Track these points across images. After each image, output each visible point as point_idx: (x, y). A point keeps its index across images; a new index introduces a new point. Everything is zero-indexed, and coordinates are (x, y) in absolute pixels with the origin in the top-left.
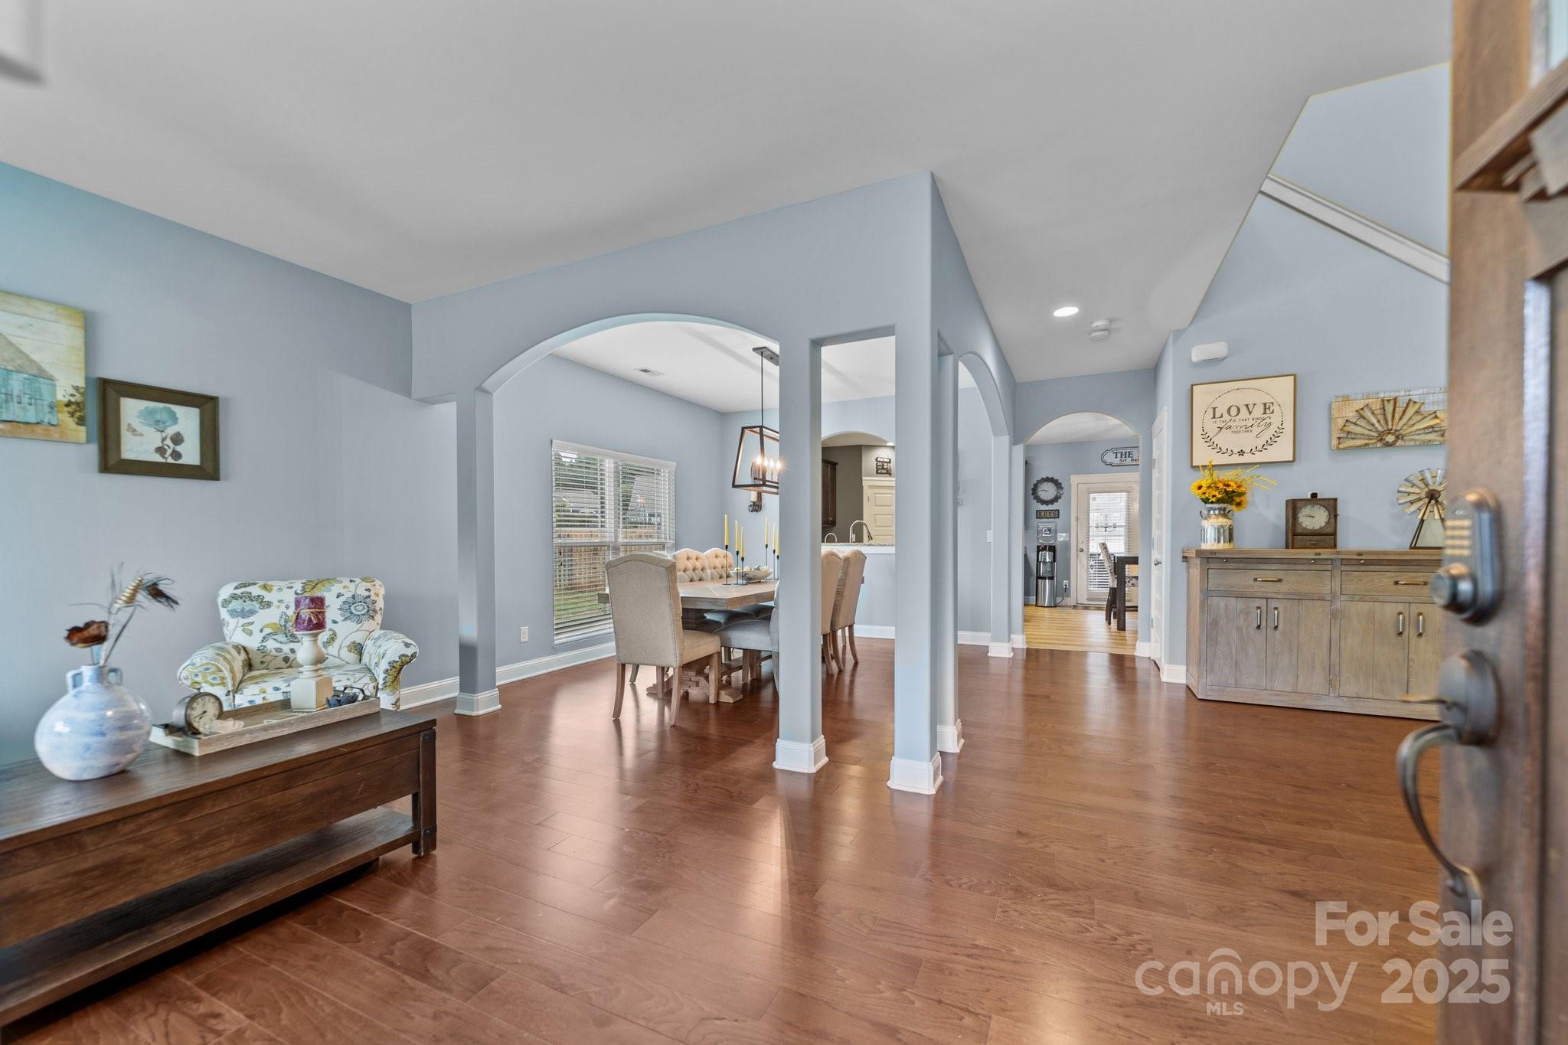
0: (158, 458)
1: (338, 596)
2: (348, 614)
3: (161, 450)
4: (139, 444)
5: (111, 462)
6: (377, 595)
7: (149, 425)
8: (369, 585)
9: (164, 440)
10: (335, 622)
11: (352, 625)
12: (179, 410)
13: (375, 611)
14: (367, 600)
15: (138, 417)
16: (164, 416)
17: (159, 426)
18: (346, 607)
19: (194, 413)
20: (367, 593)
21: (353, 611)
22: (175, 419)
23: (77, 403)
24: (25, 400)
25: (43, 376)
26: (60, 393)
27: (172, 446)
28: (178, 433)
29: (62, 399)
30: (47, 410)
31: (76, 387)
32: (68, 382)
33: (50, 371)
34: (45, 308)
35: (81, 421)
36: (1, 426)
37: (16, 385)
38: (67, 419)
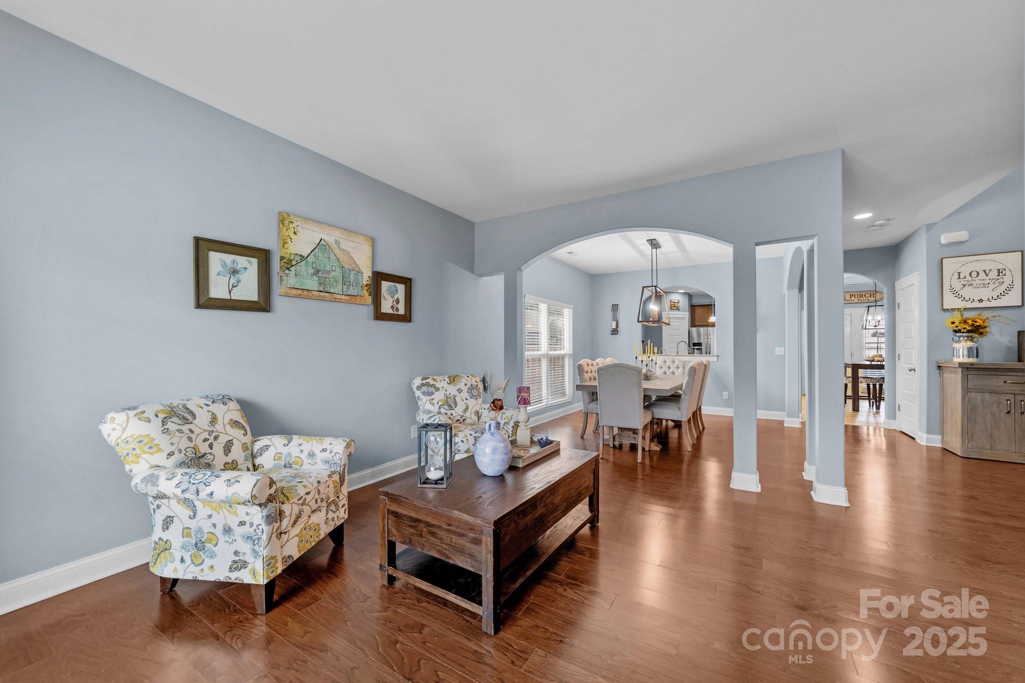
0: (391, 311)
1: (465, 385)
2: (471, 395)
3: (392, 307)
4: (386, 304)
5: (378, 314)
6: (480, 385)
7: (390, 294)
10: (466, 399)
12: (399, 286)
13: (481, 393)
14: (477, 387)
15: (387, 290)
16: (394, 290)
17: (393, 295)
18: (470, 391)
19: (404, 287)
20: (477, 384)
22: (397, 291)
23: (369, 285)
24: (354, 284)
25: (360, 272)
26: (364, 280)
27: (396, 305)
28: (398, 298)
29: (365, 283)
30: (360, 289)
31: (369, 277)
32: (367, 274)
33: (363, 269)
34: (361, 237)
35: (370, 294)
36: (347, 298)
37: (352, 277)
38: (366, 293)
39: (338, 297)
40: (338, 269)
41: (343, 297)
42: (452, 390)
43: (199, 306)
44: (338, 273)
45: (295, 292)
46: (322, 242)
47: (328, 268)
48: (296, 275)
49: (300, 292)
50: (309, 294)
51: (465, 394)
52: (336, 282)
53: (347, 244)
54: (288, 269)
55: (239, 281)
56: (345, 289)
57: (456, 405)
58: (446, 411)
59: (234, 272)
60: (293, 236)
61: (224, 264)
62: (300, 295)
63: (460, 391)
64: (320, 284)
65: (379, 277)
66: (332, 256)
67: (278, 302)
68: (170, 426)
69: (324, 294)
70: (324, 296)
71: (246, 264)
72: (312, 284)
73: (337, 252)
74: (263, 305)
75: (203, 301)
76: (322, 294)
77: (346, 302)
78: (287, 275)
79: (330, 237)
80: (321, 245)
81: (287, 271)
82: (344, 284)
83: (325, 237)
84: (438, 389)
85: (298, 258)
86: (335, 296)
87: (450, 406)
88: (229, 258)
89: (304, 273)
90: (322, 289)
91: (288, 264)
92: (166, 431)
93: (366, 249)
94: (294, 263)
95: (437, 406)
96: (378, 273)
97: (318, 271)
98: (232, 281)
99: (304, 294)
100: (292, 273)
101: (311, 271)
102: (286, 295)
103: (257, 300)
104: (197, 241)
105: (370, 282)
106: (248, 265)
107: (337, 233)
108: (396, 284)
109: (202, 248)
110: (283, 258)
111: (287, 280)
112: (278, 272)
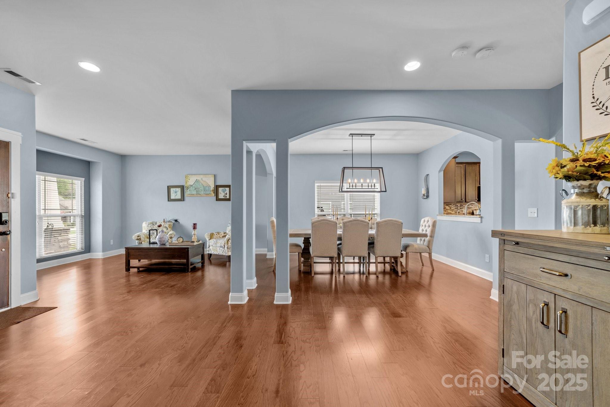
0: (223, 198)
3: (224, 196)
4: (221, 195)
5: (218, 199)
9: (224, 194)
15: (221, 191)
16: (224, 190)
17: (224, 192)
19: (229, 189)
22: (226, 190)
24: (208, 190)
25: (210, 186)
28: (226, 193)
29: (212, 189)
30: (210, 191)
32: (212, 187)
34: (210, 175)
35: (214, 193)
36: (205, 195)
37: (207, 188)
38: (212, 193)
39: (203, 195)
41: (204, 195)
43: (168, 201)
44: (202, 188)
45: (189, 195)
46: (197, 180)
47: (199, 187)
52: (202, 191)
53: (204, 179)
54: (187, 189)
55: (177, 194)
56: (205, 192)
59: (176, 192)
60: (188, 180)
61: (174, 191)
64: (197, 192)
65: (217, 187)
66: (200, 183)
67: (186, 198)
68: (150, 225)
70: (198, 195)
72: (194, 192)
73: (202, 182)
74: (182, 199)
75: (169, 199)
77: (205, 196)
78: (187, 191)
80: (197, 181)
83: (198, 178)
85: (190, 186)
86: (201, 195)
88: (174, 189)
89: (192, 189)
91: (188, 188)
92: (148, 226)
93: (212, 179)
95: (228, 231)
96: (217, 186)
97: (196, 189)
98: (175, 194)
99: (192, 195)
100: (189, 190)
101: (194, 189)
102: (187, 196)
103: (180, 198)
104: (168, 187)
105: (214, 189)
106: (179, 190)
107: (202, 176)
108: (226, 188)
109: (169, 188)
110: (186, 187)
111: (187, 193)
112: (185, 190)
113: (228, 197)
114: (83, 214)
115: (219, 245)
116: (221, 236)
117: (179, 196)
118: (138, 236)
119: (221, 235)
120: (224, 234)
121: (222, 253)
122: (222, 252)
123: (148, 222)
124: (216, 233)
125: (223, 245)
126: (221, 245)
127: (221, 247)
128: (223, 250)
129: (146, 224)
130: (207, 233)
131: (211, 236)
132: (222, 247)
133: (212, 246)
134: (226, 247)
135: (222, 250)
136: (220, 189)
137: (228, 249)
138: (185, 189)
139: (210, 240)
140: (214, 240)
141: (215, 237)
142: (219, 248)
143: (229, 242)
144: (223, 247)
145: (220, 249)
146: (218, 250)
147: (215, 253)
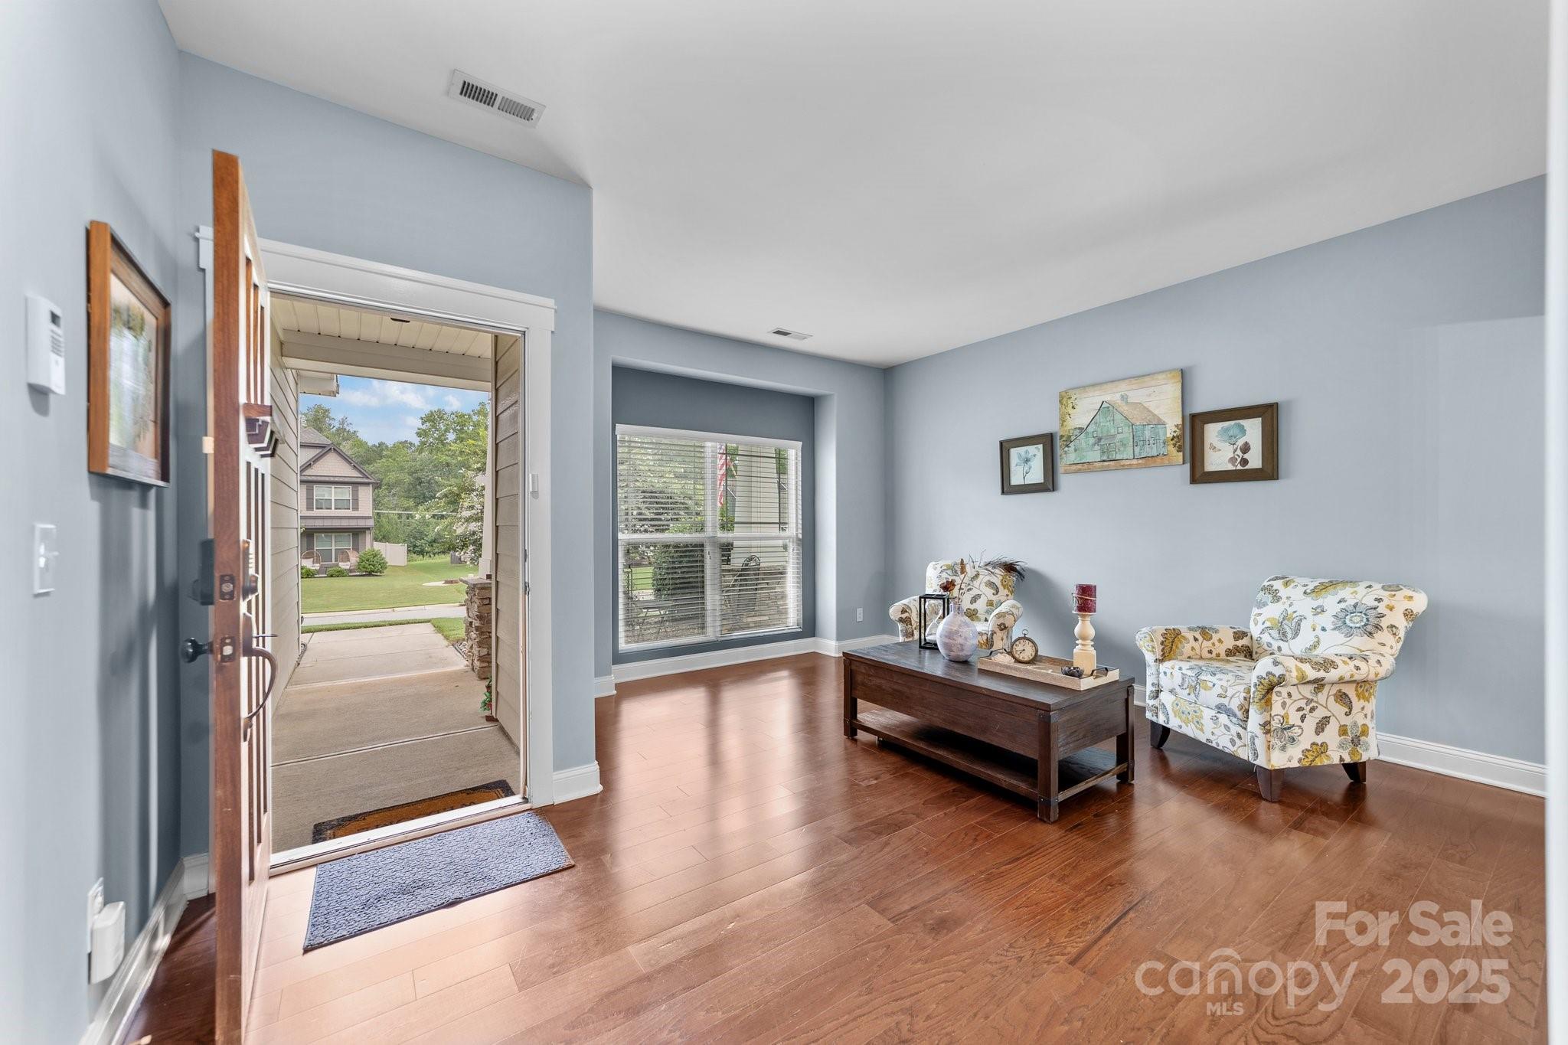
0: (1230, 467)
1: (1340, 602)
2: (1340, 624)
3: (1233, 460)
4: (1219, 455)
5: (1199, 476)
6: (1391, 609)
7: (1225, 441)
8: (1384, 594)
9: (1235, 451)
10: (1324, 629)
11: (1339, 637)
12: (1246, 423)
13: (1378, 627)
14: (1370, 612)
15: (1217, 436)
16: (1236, 431)
17: (1231, 440)
18: (1343, 614)
19: (1258, 421)
20: (1376, 604)
21: (1348, 622)
22: (1243, 431)
23: (1178, 437)
24: (1152, 442)
25: (1161, 423)
26: (1169, 432)
27: (1241, 454)
28: (1246, 444)
29: (1169, 435)
30: (1162, 445)
31: (1177, 426)
32: (1173, 422)
33: (1164, 419)
34: (1161, 377)
35: (1180, 449)
36: (1140, 461)
37: (1147, 434)
38: (1172, 450)
39: (1128, 462)
40: (1126, 429)
41: (1134, 462)
42: (1304, 606)
43: (1003, 492)
44: (1127, 434)
45: (1074, 468)
46: (1105, 405)
47: (1112, 431)
48: (1076, 450)
49: (1079, 467)
50: (1090, 466)
51: (1326, 620)
52: (1124, 445)
53: (1137, 395)
54: (1067, 446)
55: (1030, 468)
56: (1137, 449)
57: (1296, 634)
58: (1270, 640)
59: (1027, 460)
60: (1071, 411)
61: (1020, 456)
62: (1080, 469)
63: (1319, 610)
64: (1103, 452)
65: (1196, 424)
66: (1118, 417)
67: (1063, 480)
68: (944, 575)
69: (1110, 462)
70: (1108, 466)
71: (1036, 452)
72: (1094, 455)
73: (1124, 408)
74: (1049, 484)
75: (1007, 488)
76: (1106, 463)
77: (1139, 467)
78: (1066, 452)
79: (1112, 395)
80: (1105, 409)
81: (1066, 449)
82: (1135, 444)
83: (1107, 398)
84: (1277, 598)
85: (1077, 432)
86: (1122, 463)
87: (1284, 634)
88: (1022, 450)
89: (1084, 445)
90: (1105, 458)
91: (1068, 440)
93: (1173, 390)
94: (1073, 438)
95: (1261, 627)
96: (1193, 416)
97: (1100, 439)
98: (1026, 468)
99: (1086, 467)
100: (1072, 449)
101: (1092, 441)
102: (1066, 472)
103: (1042, 481)
104: (1001, 443)
105: (1179, 432)
106: (1037, 452)
107: (1123, 387)
108: (1241, 422)
109: (1005, 447)
110: (1062, 437)
111: (1067, 458)
112: (1059, 451)
113: (1255, 461)
114: (800, 536)
115: (1210, 697)
116: (1221, 649)
117: (1036, 475)
118: (903, 611)
119: (1220, 641)
120: (1236, 639)
121: (1229, 745)
122: (1233, 742)
123: (941, 563)
124: (1190, 629)
125: (1234, 705)
126: (1225, 701)
127: (1220, 708)
128: (1235, 729)
129: (936, 569)
130: (1144, 630)
131: (1170, 644)
132: (1230, 713)
133: (1172, 691)
134: (1255, 718)
135: (1227, 728)
136: (1213, 432)
137: (1268, 732)
138: (1058, 443)
139: (1161, 661)
140: (1185, 665)
141: (1186, 649)
142: (1213, 713)
143: (1274, 697)
144: (1239, 714)
145: (1215, 719)
146: (1208, 725)
147: (1190, 731)
